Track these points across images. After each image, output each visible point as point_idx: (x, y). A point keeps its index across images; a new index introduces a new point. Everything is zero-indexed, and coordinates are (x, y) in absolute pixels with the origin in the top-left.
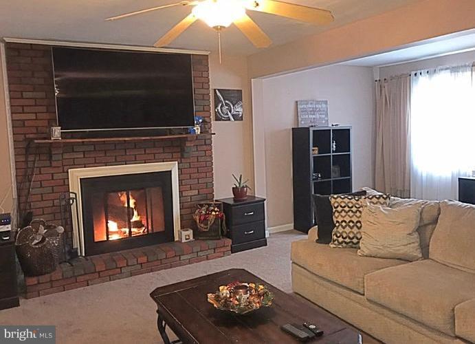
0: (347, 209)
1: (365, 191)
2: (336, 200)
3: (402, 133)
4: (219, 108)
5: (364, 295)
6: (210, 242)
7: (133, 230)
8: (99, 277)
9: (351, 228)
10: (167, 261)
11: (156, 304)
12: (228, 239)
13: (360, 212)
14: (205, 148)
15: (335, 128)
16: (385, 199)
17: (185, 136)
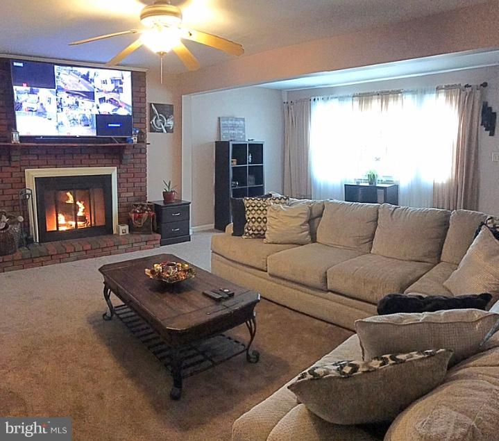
0: (256, 208)
1: (271, 194)
2: (248, 201)
3: (305, 146)
4: (154, 121)
5: (267, 271)
6: (143, 236)
7: (79, 223)
8: (52, 259)
9: (259, 223)
10: (107, 249)
11: (102, 275)
12: (158, 235)
13: (266, 210)
14: (140, 156)
15: (251, 142)
16: (285, 200)
17: (124, 144)
